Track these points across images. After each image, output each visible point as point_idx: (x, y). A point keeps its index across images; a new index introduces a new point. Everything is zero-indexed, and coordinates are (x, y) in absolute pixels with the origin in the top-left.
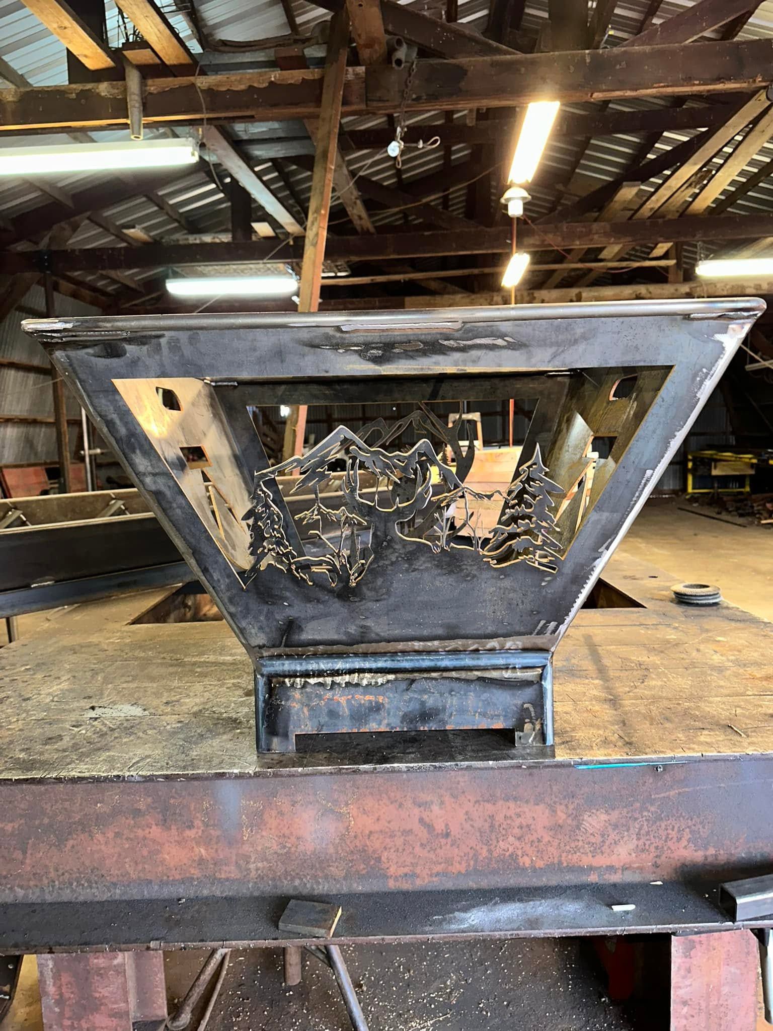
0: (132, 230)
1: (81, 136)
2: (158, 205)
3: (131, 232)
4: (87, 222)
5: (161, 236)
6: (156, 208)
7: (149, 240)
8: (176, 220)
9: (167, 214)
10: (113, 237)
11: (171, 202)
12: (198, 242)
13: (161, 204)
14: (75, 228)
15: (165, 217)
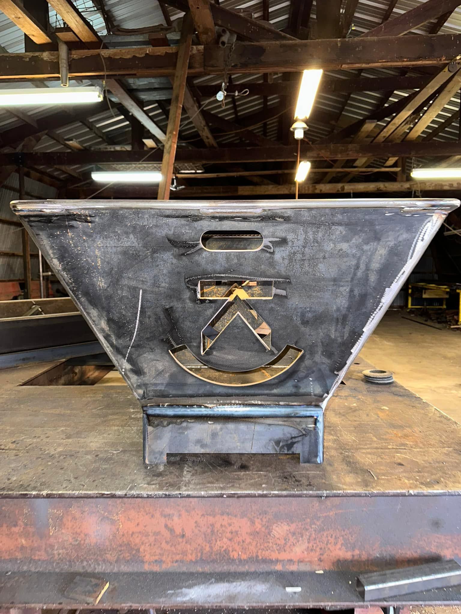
0: (71, 142)
1: (41, 84)
2: (89, 127)
3: (70, 143)
4: (46, 136)
5: (90, 146)
6: (88, 129)
7: (82, 148)
8: (100, 137)
9: (95, 133)
10: (62, 146)
11: (97, 126)
12: (112, 150)
13: (91, 126)
14: (38, 140)
15: (94, 135)
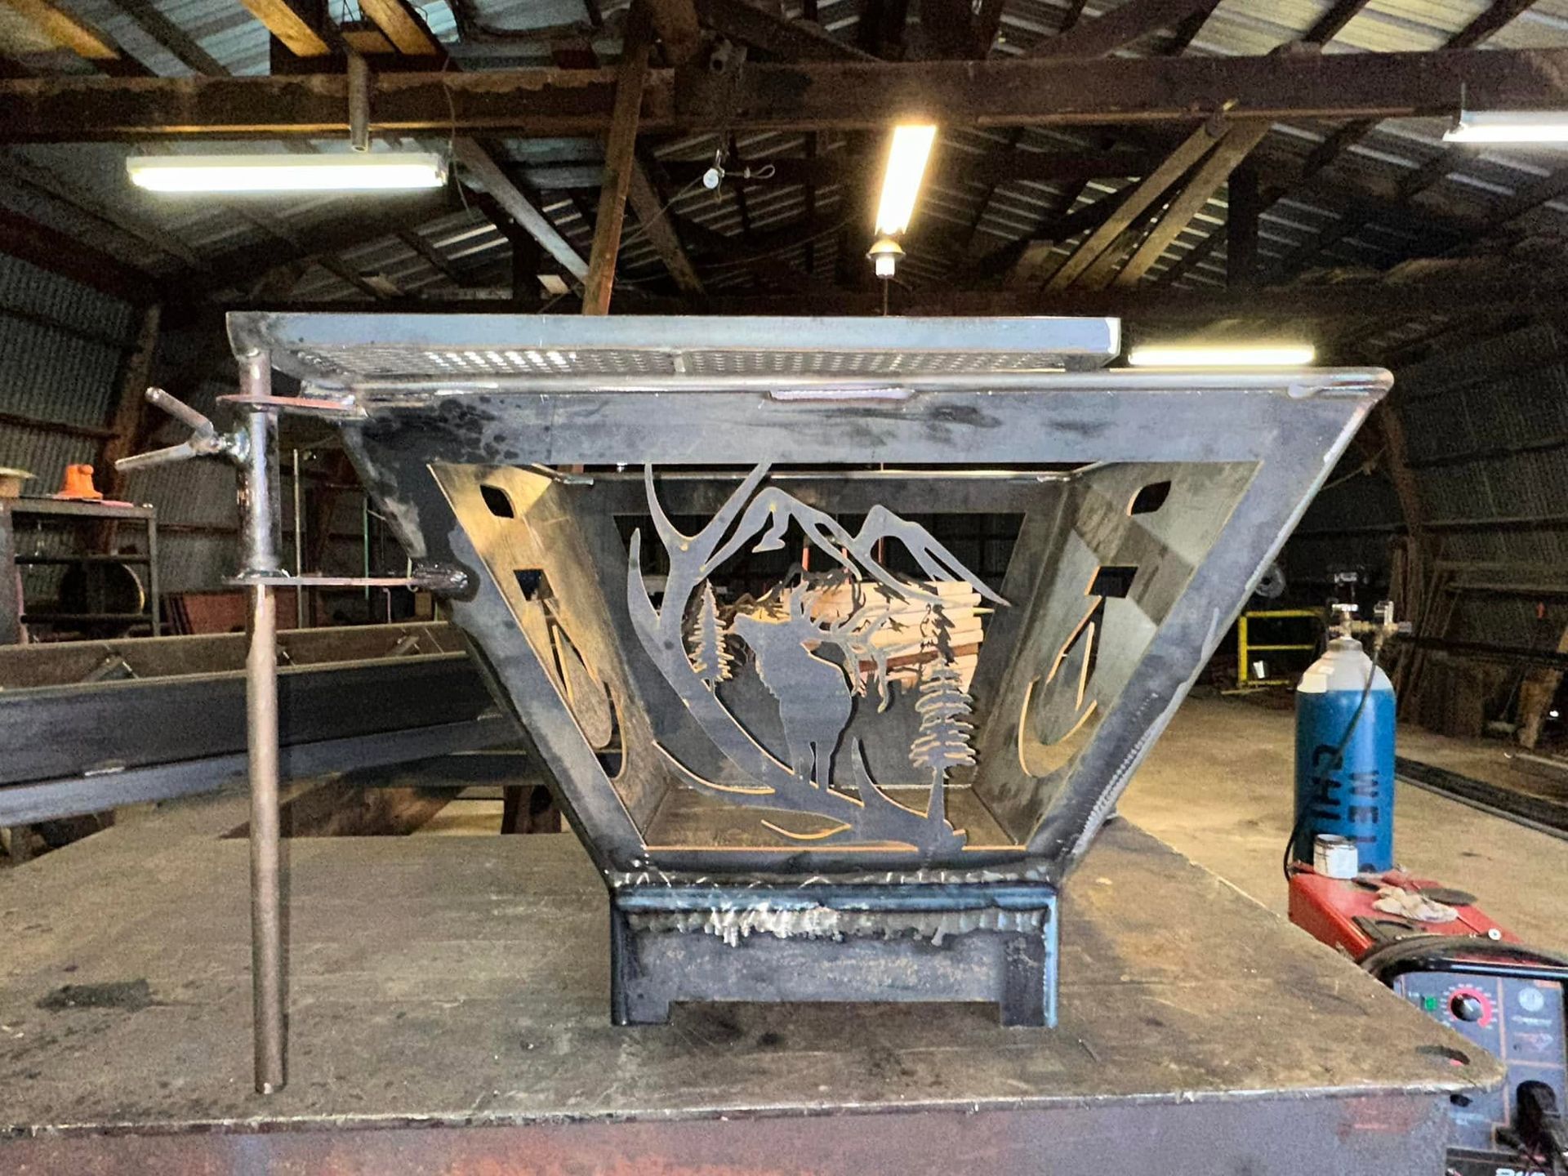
0: (374, 279)
2: (416, 249)
3: (373, 281)
4: (318, 267)
5: (420, 290)
6: (414, 253)
7: (400, 293)
8: (442, 270)
9: (430, 260)
10: (354, 289)
11: (437, 245)
12: (469, 297)
13: (421, 247)
14: (299, 273)
15: (428, 266)
